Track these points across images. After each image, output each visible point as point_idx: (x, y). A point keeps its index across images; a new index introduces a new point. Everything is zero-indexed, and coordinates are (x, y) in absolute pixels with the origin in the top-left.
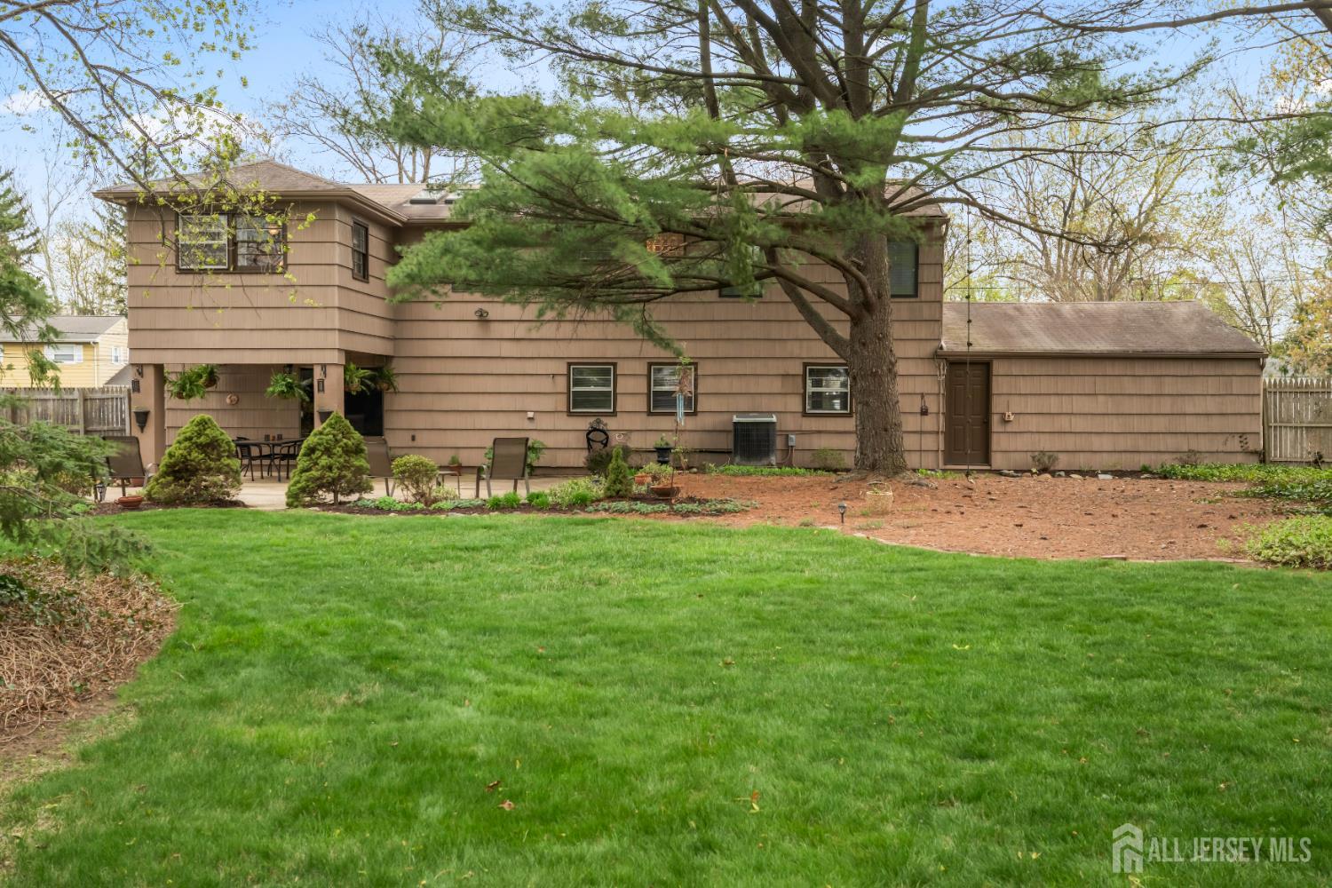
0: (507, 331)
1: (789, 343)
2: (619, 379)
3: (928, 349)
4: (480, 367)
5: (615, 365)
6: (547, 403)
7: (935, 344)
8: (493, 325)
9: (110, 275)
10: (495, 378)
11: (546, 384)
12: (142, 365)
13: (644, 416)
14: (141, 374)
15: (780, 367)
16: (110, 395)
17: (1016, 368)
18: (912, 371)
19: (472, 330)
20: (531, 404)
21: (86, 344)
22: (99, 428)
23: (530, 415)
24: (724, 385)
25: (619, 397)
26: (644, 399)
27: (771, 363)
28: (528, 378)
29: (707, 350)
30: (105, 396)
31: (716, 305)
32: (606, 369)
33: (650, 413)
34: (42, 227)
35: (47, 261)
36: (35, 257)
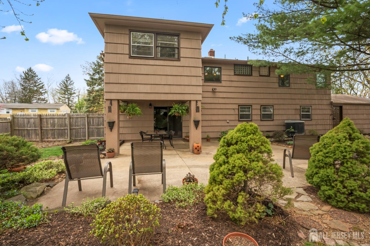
0: (221, 95)
1: (296, 100)
2: (253, 110)
3: (328, 102)
4: (213, 106)
5: (251, 106)
6: (233, 118)
7: (330, 101)
8: (217, 93)
10: (217, 110)
11: (232, 112)
12: (111, 100)
13: (260, 121)
14: (111, 104)
15: (295, 107)
16: (80, 116)
17: (348, 107)
18: (325, 108)
19: (210, 95)
20: (228, 118)
21: (57, 109)
22: (75, 128)
23: (228, 121)
24: (281, 112)
25: (253, 116)
26: (260, 116)
27: (292, 105)
28: (227, 110)
29: (276, 102)
30: (78, 117)
31: (278, 89)
32: (249, 107)
33: (261, 120)
34: (47, 89)
35: (48, 95)
36: (45, 94)
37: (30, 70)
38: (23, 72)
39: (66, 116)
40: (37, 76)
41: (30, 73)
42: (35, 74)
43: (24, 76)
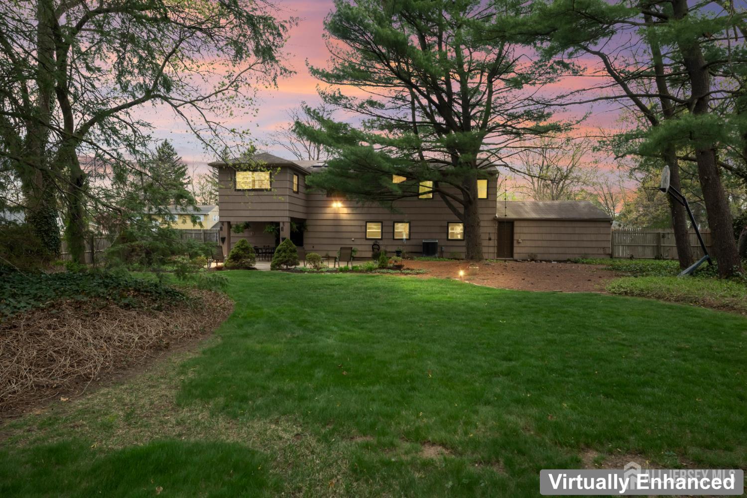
0: (345, 210)
1: (442, 215)
2: (383, 227)
3: (491, 217)
4: (336, 223)
5: (382, 222)
6: (359, 235)
7: (494, 216)
8: (341, 209)
9: (213, 191)
10: (341, 226)
11: (358, 229)
12: (223, 222)
14: (223, 225)
15: (439, 223)
16: (213, 232)
17: (522, 224)
18: (486, 225)
19: (333, 210)
20: (353, 235)
21: (205, 215)
23: (353, 239)
24: (420, 229)
25: (383, 233)
26: (392, 235)
27: (436, 222)
28: (352, 227)
29: (414, 217)
31: (417, 202)
32: (379, 224)
33: (394, 239)
34: (191, 176)
35: (193, 187)
36: (189, 186)
37: (166, 144)
38: (156, 148)
39: (202, 232)
40: (176, 154)
41: (166, 150)
42: (172, 150)
43: (157, 154)
